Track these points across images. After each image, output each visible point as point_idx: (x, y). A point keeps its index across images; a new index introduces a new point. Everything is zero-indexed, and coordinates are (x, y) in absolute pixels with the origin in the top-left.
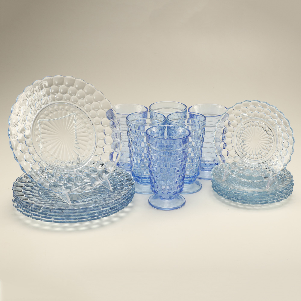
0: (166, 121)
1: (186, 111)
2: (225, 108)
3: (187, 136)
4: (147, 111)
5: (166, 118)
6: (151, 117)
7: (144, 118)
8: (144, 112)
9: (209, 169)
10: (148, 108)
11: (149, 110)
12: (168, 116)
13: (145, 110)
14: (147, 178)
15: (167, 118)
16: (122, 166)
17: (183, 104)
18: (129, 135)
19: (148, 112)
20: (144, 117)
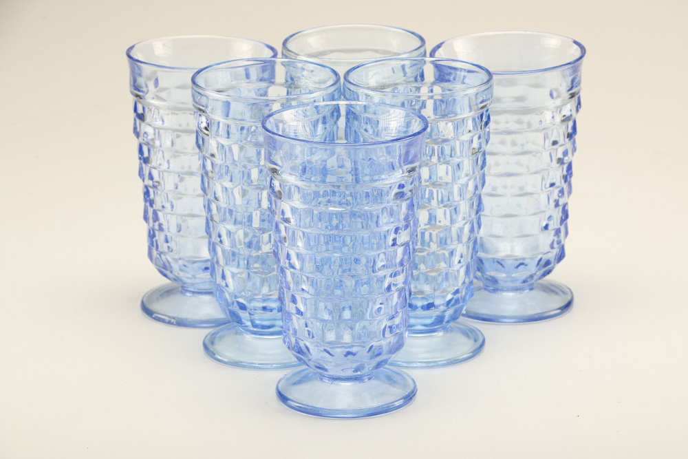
0: (342, 86)
1: (425, 55)
2: (576, 42)
3: (414, 135)
4: (275, 56)
5: (342, 80)
6: (289, 79)
7: (264, 84)
8: (265, 62)
9: (513, 280)
10: (279, 48)
11: (280, 55)
12: (348, 73)
13: (268, 54)
14: (271, 310)
15: (345, 78)
16: (181, 270)
17: (413, 33)
18: (201, 142)
19: (279, 60)
20: (262, 80)
